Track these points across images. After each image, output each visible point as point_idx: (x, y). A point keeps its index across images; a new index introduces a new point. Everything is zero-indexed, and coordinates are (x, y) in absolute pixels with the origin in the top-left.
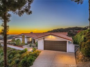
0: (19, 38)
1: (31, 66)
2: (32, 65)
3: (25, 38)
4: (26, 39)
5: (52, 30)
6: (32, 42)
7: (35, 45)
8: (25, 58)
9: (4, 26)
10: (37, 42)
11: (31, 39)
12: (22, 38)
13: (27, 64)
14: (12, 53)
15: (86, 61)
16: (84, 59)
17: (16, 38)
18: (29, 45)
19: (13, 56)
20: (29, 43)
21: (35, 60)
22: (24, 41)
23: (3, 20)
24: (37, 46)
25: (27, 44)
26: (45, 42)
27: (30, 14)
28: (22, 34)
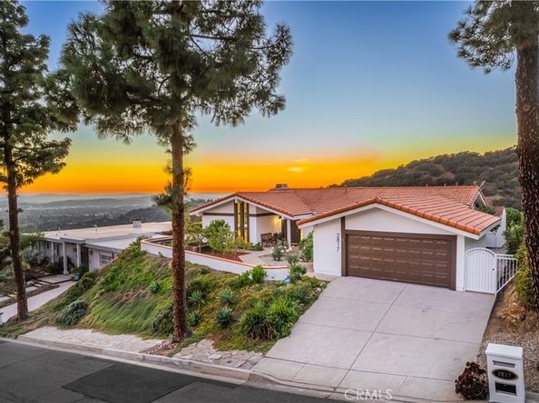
0: (220, 218)
1: (281, 337)
2: (289, 333)
3: (249, 215)
4: (253, 221)
5: (405, 164)
6: (283, 236)
7: (301, 253)
8: (259, 305)
9: (173, 172)
10: (311, 236)
11: (277, 222)
12: (235, 215)
13: (266, 328)
14: (198, 283)
15: (531, 329)
16: (523, 319)
17: (205, 214)
18: (271, 251)
19: (204, 297)
20: (268, 239)
21: (301, 317)
22: (244, 230)
23: (170, 147)
24: (308, 256)
25: (259, 248)
26: (347, 237)
27: (276, 113)
28: (236, 198)
